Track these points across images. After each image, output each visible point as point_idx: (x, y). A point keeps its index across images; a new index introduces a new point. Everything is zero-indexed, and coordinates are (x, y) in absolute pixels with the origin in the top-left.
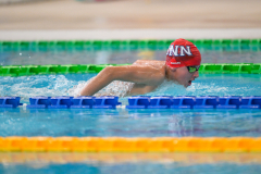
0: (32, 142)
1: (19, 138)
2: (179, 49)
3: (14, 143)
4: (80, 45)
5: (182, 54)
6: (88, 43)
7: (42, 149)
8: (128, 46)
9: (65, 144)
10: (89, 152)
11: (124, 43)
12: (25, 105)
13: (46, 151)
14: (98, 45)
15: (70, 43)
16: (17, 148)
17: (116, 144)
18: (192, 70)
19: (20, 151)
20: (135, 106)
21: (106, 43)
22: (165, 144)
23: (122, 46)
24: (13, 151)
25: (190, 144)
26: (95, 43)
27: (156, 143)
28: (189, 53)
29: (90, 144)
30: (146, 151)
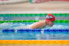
0: (18, 41)
1: (15, 40)
2: (49, 17)
3: (13, 42)
4: (31, 15)
5: (50, 18)
6: (33, 14)
7: (21, 43)
8: (44, 15)
9: (27, 42)
10: (33, 44)
11: (43, 14)
12: (16, 31)
13: (22, 44)
14: (36, 15)
15: (28, 14)
16: (14, 43)
17: (41, 42)
18: (53, 22)
19: (15, 44)
20: (46, 32)
21: (38, 14)
22: (54, 42)
23: (42, 15)
24: (13, 44)
25: (61, 42)
26: (35, 14)
27: (52, 42)
28: (52, 18)
29: (34, 42)
30: (49, 44)
